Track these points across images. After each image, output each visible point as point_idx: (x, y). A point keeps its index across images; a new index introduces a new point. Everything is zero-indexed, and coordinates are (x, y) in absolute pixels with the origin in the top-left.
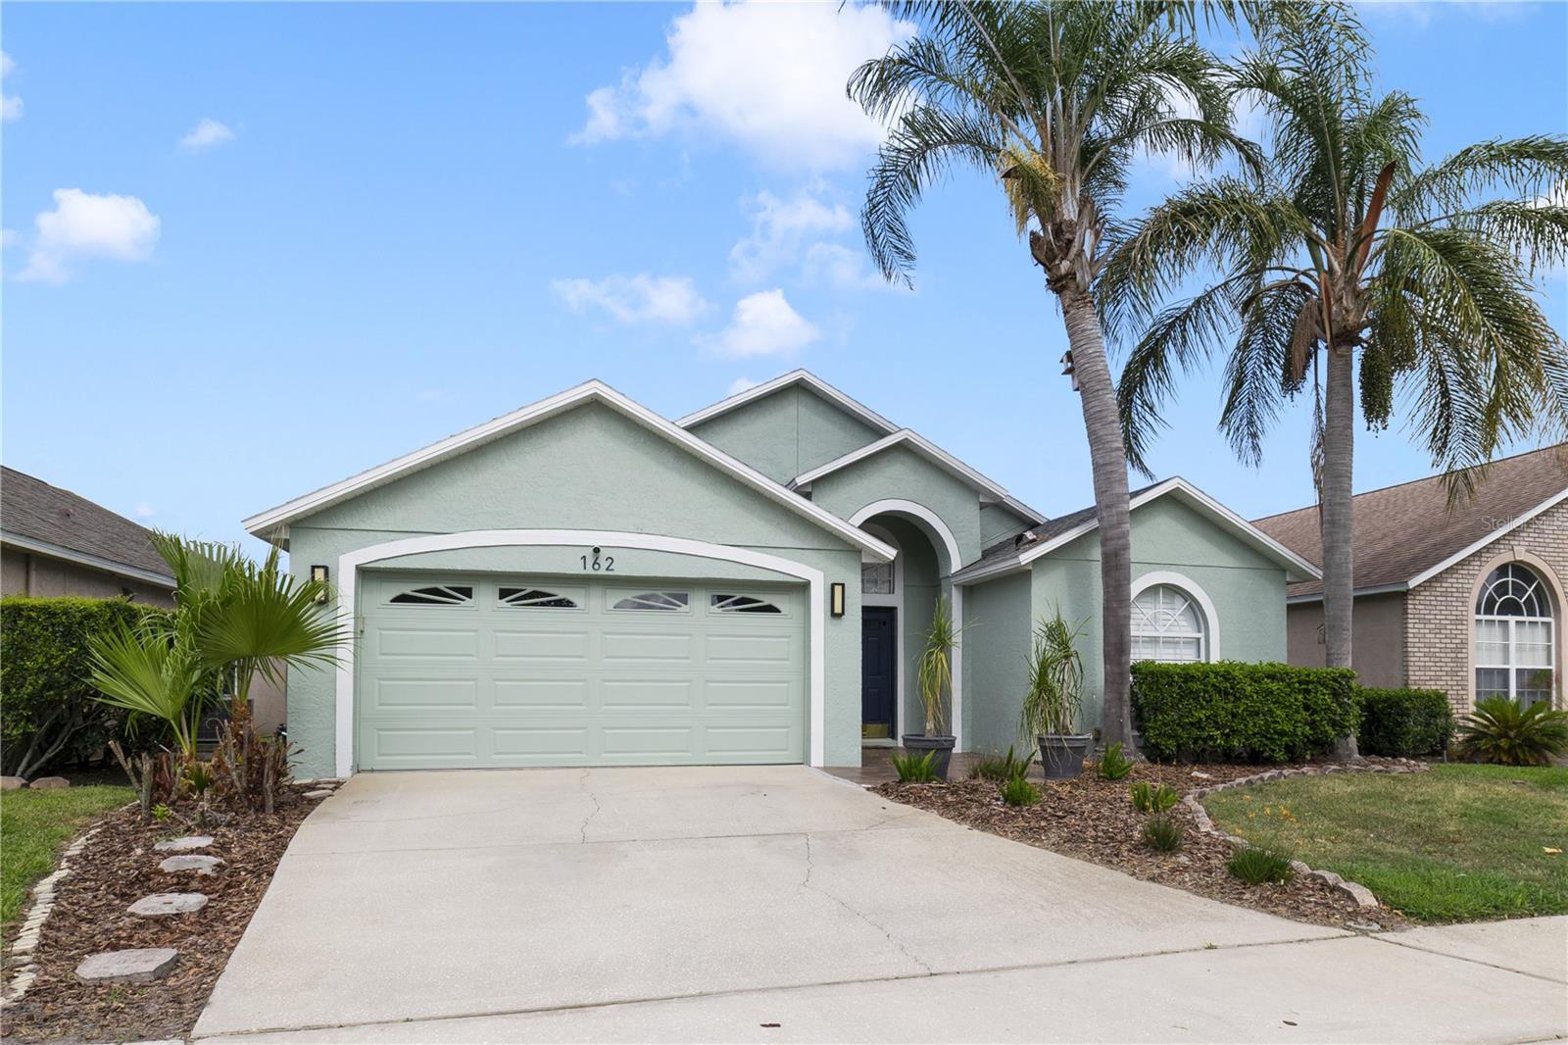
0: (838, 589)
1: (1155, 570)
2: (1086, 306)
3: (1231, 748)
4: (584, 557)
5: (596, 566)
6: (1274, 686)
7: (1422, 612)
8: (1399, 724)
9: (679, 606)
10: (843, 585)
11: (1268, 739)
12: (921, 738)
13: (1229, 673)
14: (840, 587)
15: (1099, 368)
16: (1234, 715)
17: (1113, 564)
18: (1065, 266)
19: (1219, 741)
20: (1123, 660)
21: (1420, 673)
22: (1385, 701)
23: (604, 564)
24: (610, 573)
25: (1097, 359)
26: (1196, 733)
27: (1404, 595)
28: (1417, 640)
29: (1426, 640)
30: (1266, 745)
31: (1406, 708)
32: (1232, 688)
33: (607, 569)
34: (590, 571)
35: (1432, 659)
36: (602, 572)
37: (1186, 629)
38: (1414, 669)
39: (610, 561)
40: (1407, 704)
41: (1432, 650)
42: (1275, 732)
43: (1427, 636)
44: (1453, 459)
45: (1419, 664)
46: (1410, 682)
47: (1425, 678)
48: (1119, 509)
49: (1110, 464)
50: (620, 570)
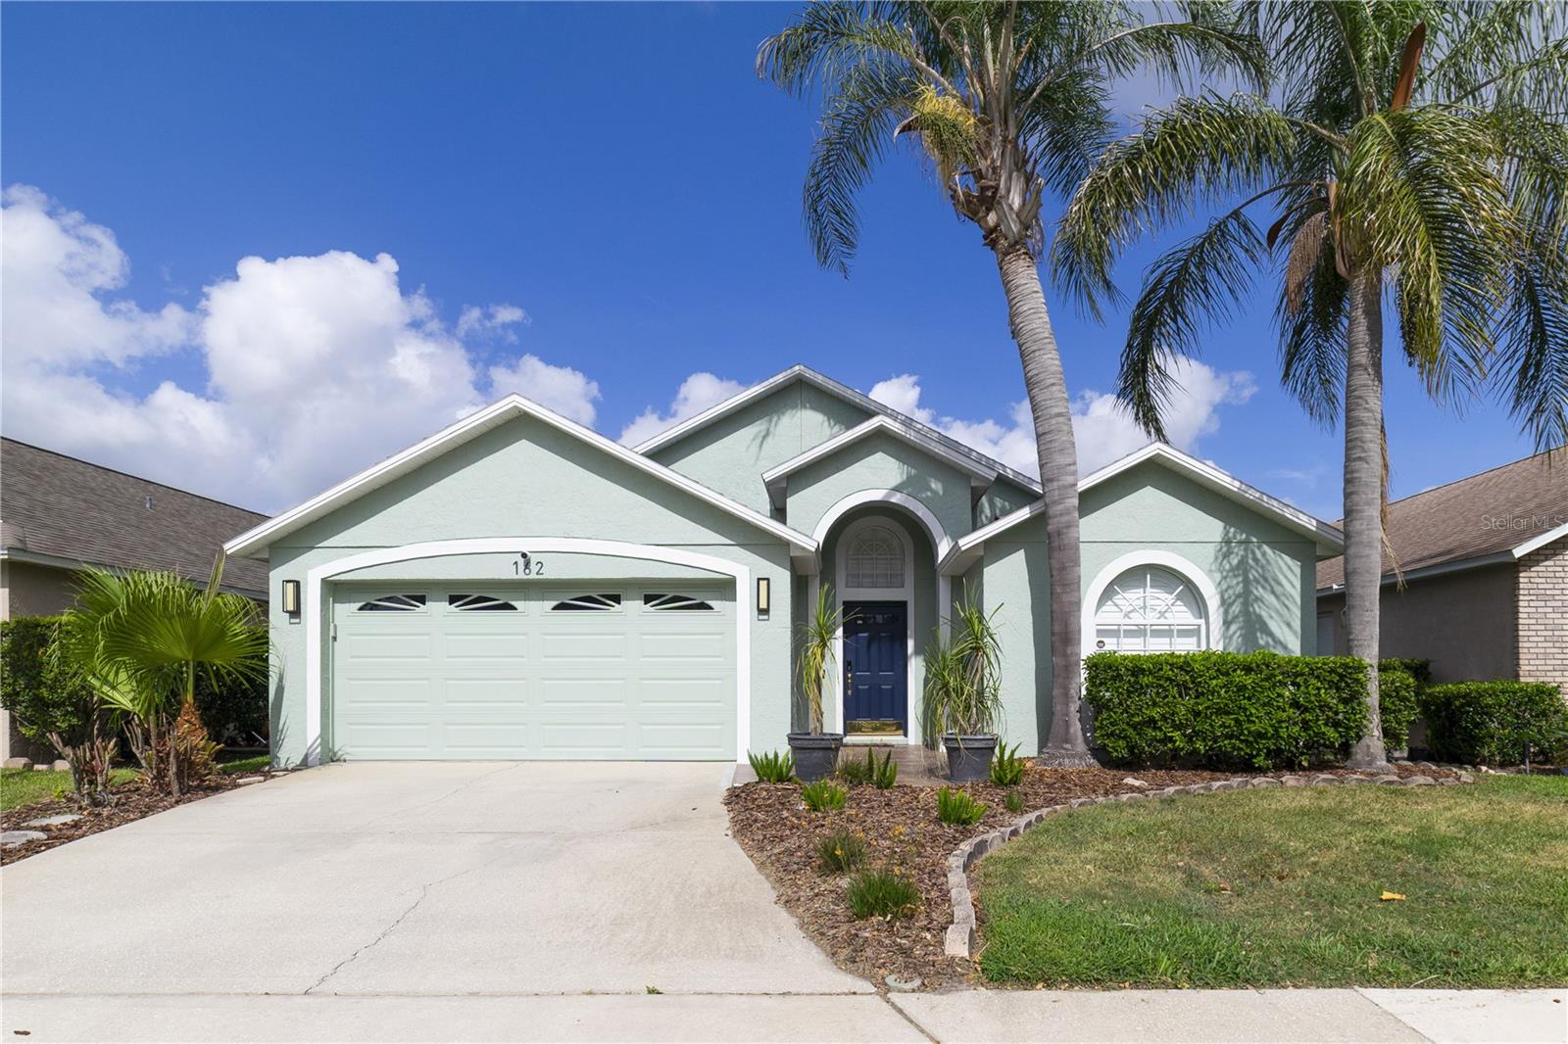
0: (763, 584)
1: (1136, 549)
2: (1019, 259)
3: (1196, 751)
4: (516, 563)
5: (527, 571)
6: (1248, 680)
7: (1540, 586)
8: (1477, 725)
9: (613, 606)
10: (768, 579)
11: (1242, 741)
12: (808, 737)
13: (1189, 665)
14: (765, 582)
15: (1035, 326)
16: (1197, 714)
17: (1056, 544)
18: (992, 219)
19: (1178, 743)
20: (1069, 652)
21: (1537, 662)
22: (1464, 697)
23: (534, 568)
24: (541, 577)
25: (1035, 316)
26: (1151, 733)
27: (1514, 568)
28: (1533, 621)
29: (1547, 622)
30: (1242, 749)
31: (1488, 706)
32: (1193, 682)
33: (537, 573)
34: (521, 576)
35: (1557, 645)
36: (533, 576)
37: (1183, 616)
38: (1529, 656)
39: (540, 565)
40: (1490, 701)
41: (1556, 633)
42: (1249, 732)
43: (1548, 616)
44: (1545, 393)
45: (1537, 651)
46: (1521, 673)
47: (1546, 668)
48: (1061, 483)
49: (1049, 432)
50: (549, 574)
